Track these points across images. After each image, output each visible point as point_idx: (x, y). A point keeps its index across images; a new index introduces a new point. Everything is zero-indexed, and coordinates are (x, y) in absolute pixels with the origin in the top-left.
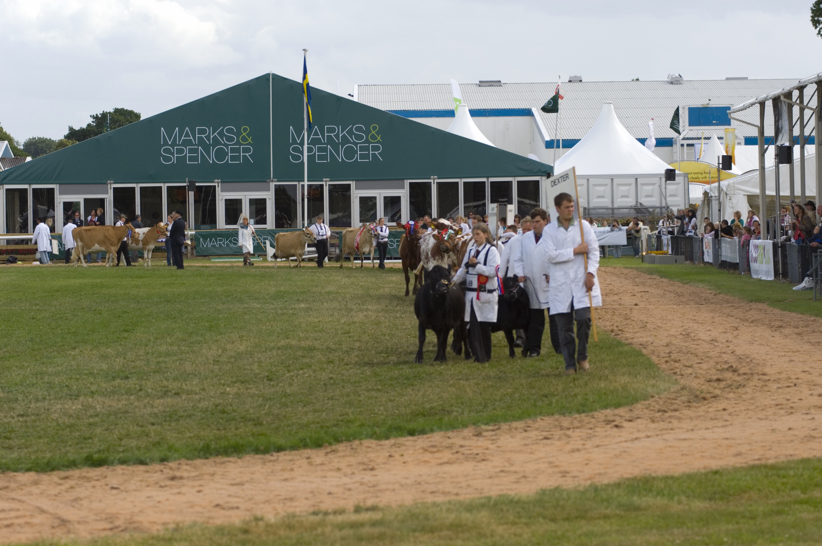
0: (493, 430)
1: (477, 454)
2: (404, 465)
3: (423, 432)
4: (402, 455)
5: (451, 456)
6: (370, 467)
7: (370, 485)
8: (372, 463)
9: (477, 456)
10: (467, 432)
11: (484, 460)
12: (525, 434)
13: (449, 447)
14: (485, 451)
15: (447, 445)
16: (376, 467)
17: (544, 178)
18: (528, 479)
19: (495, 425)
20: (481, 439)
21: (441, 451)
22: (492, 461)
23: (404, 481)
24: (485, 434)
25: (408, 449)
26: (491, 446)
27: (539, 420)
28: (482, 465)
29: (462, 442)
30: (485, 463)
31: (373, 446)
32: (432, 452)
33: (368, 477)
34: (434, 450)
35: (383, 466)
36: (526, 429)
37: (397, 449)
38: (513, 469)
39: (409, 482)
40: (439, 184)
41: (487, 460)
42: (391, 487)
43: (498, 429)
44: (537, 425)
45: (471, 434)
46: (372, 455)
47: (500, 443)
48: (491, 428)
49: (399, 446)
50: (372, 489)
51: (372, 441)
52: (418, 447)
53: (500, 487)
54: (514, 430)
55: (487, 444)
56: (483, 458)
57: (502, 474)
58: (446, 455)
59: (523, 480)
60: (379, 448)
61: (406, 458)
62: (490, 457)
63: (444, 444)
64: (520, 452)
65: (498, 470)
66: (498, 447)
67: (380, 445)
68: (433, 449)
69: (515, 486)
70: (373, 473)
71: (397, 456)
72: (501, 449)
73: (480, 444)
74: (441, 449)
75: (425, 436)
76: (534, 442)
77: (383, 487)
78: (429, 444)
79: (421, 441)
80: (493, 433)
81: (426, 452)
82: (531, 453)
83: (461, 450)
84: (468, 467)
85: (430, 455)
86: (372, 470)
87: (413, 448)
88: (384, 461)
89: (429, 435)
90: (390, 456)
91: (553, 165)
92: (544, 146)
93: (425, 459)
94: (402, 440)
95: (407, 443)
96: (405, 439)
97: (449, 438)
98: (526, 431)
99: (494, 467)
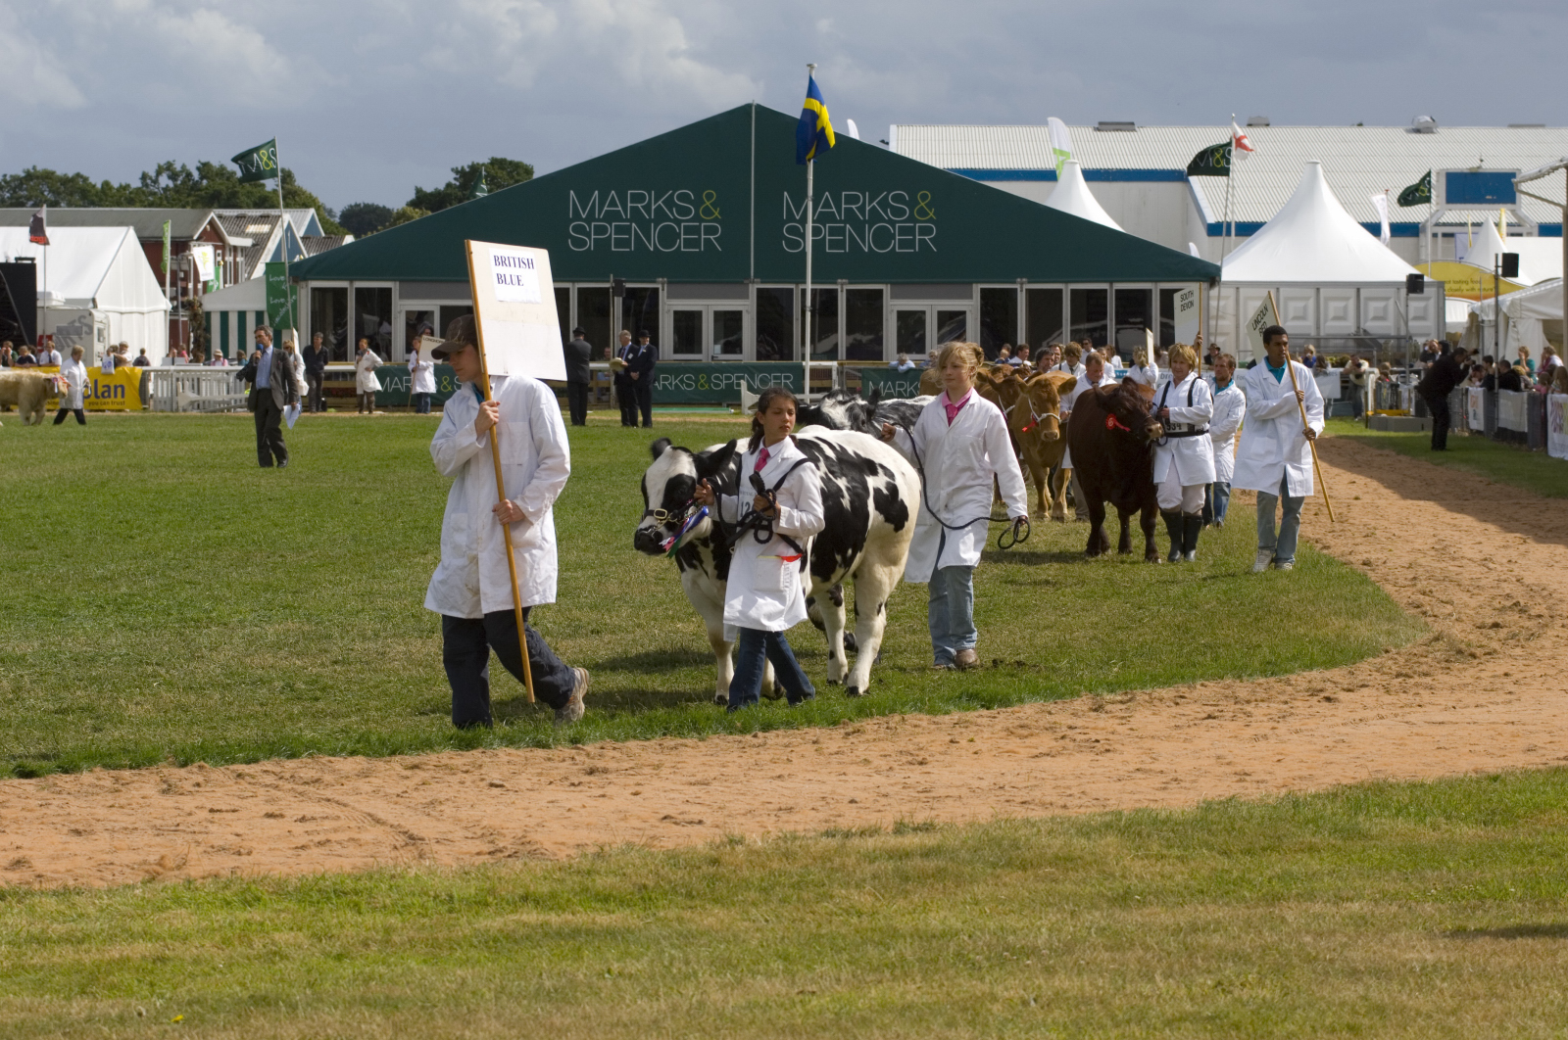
0: (1121, 702)
1: (1097, 741)
2: (976, 756)
3: (1005, 702)
4: (972, 741)
5: (1054, 743)
6: (920, 759)
7: (920, 789)
8: (922, 752)
9: (1096, 744)
10: (1082, 703)
11: (1108, 751)
12: (1175, 710)
13: (1051, 729)
14: (1111, 737)
15: (1048, 726)
16: (929, 759)
17: (1205, 285)
18: (1183, 784)
19: (1126, 693)
20: (1103, 715)
21: (1037, 735)
22: (1122, 753)
23: (976, 783)
24: (1109, 707)
25: (982, 731)
26: (1120, 729)
27: (1198, 686)
28: (1104, 759)
29: (1070, 722)
30: (1109, 755)
31: (924, 724)
32: (1021, 737)
33: (916, 775)
34: (1025, 732)
35: (942, 758)
36: (1178, 700)
37: (963, 730)
38: (1156, 766)
39: (984, 784)
41: (1115, 751)
42: (955, 792)
43: (1130, 700)
44: (1195, 694)
45: (1085, 708)
46: (922, 740)
47: (1134, 723)
48: (1119, 698)
49: (966, 724)
50: (921, 795)
51: (921, 716)
52: (999, 727)
53: (1136, 797)
54: (1156, 702)
55: (1112, 724)
56: (1108, 747)
57: (1139, 775)
58: (1046, 742)
59: (1174, 785)
60: (933, 727)
61: (979, 745)
62: (1117, 746)
63: (1041, 723)
64: (1168, 738)
65: (1131, 767)
66: (1132, 729)
68: (1023, 730)
69: (1160, 795)
70: (924, 768)
71: (964, 742)
72: (1136, 733)
73: (1101, 724)
74: (1036, 731)
75: (1009, 710)
76: (1191, 723)
77: (942, 792)
78: (1017, 723)
79: (1004, 717)
80: (1123, 707)
81: (1012, 737)
82: (1185, 740)
83: (1069, 732)
84: (1082, 761)
85: (1018, 740)
86: (921, 763)
87: (990, 729)
88: (942, 749)
89: (1016, 708)
90: (952, 741)
91: (1219, 264)
92: (1203, 232)
93: (1009, 747)
94: (971, 715)
95: (979, 720)
96: (976, 714)
97: (1050, 713)
98: (1177, 704)
99: (1125, 762)
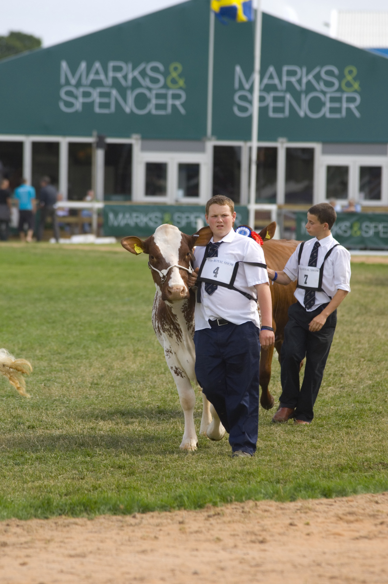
2: (308, 537)
3: (342, 493)
4: (308, 524)
5: (374, 528)
6: (261, 538)
7: (254, 563)
8: (264, 533)
13: (374, 515)
15: (372, 513)
16: (268, 538)
21: (361, 521)
25: (318, 516)
31: (273, 509)
32: (349, 522)
33: (254, 553)
34: (351, 518)
35: (278, 538)
37: (303, 515)
46: (267, 522)
49: (307, 510)
51: (272, 502)
52: (332, 513)
58: (367, 526)
60: (280, 512)
61: (313, 528)
63: (368, 511)
67: (282, 509)
70: (262, 546)
71: (301, 525)
74: (361, 518)
75: (345, 499)
77: (269, 567)
78: (348, 510)
79: (339, 505)
81: (341, 522)
85: (345, 525)
86: (262, 542)
87: (325, 515)
88: (281, 531)
89: (350, 498)
90: (291, 524)
93: (336, 531)
94: (311, 503)
95: (318, 508)
96: (317, 501)
97: (377, 503)
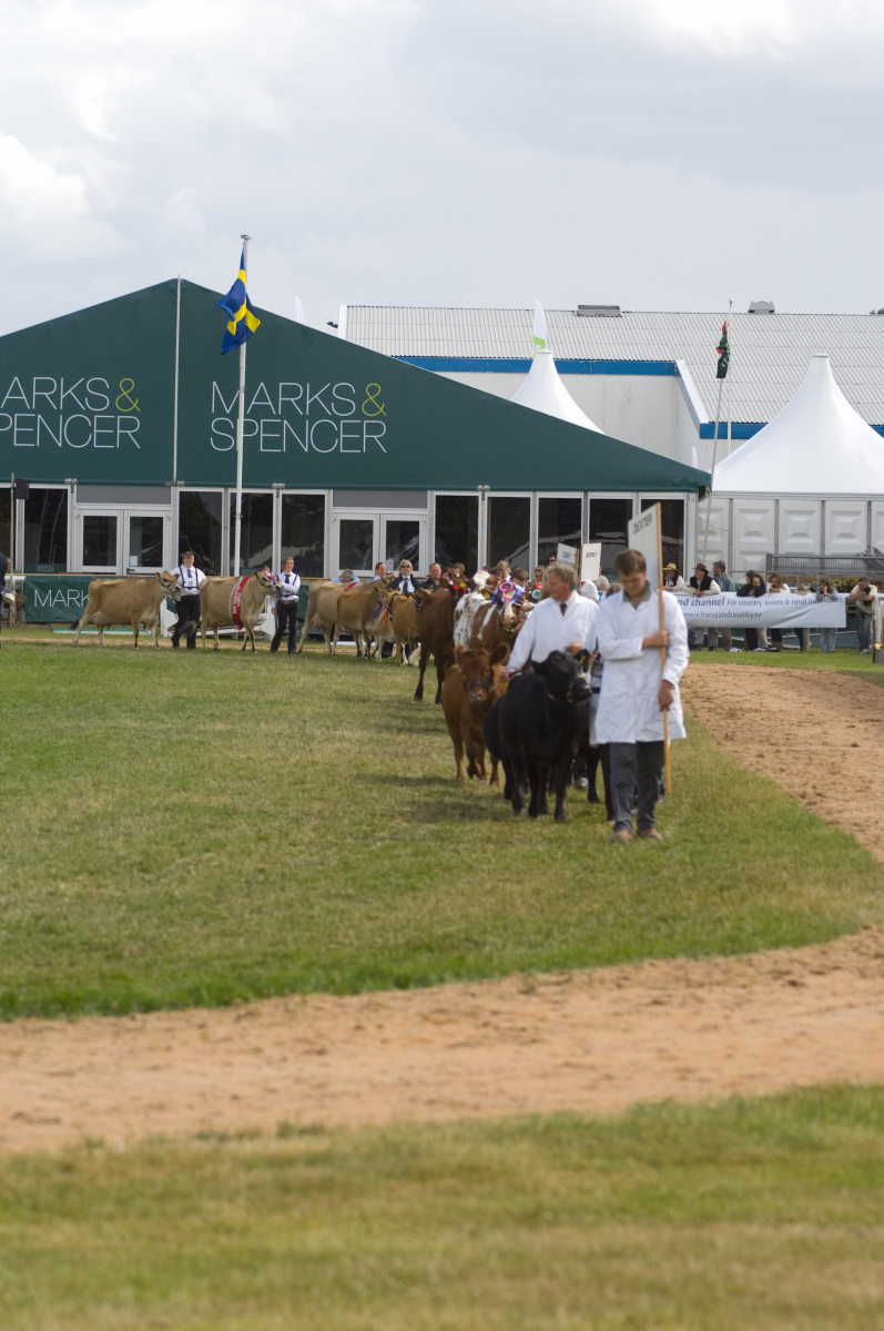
0: (558, 984)
1: (524, 1029)
2: (383, 1045)
3: (424, 982)
4: (381, 1026)
5: (473, 1031)
6: (318, 1048)
7: (315, 1082)
8: (321, 1040)
9: (523, 1033)
10: (510, 985)
11: (534, 1041)
12: (617, 993)
13: (473, 1014)
14: (540, 1024)
15: (469, 1010)
16: (329, 1047)
17: (693, 496)
18: (615, 1082)
19: (562, 974)
20: (534, 999)
21: (456, 1020)
22: (550, 1043)
23: (379, 1078)
24: (541, 989)
25: (393, 1015)
26: (551, 1015)
27: (646, 965)
28: (530, 1051)
29: (496, 1005)
30: (536, 1046)
31: (328, 1006)
32: (438, 1023)
33: (312, 1068)
34: (442, 1017)
35: (343, 1046)
36: (621, 982)
37: (372, 1014)
38: (588, 1060)
39: (388, 1079)
40: (493, 501)
41: (542, 1041)
42: (353, 1088)
43: (566, 981)
44: (642, 975)
45: (514, 990)
46: (324, 1025)
47: (568, 1009)
48: (554, 978)
49: (377, 1007)
50: (316, 1091)
51: (327, 996)
52: (412, 1011)
53: (560, 1096)
54: (596, 984)
55: (544, 1009)
56: (534, 1036)
57: (567, 1070)
58: (465, 1029)
59: (605, 1082)
60: (338, 1010)
61: (388, 1032)
63: (462, 1007)
64: (606, 1027)
65: (559, 1061)
66: (564, 1016)
67: (341, 1006)
68: (440, 1016)
69: (588, 1094)
70: (322, 1059)
71: (371, 1029)
72: (569, 1020)
73: (531, 1009)
74: (455, 1017)
75: (428, 991)
76: (633, 1009)
77: (338, 1087)
78: (434, 1006)
79: (420, 1000)
80: (557, 989)
81: (427, 1022)
82: (625, 1030)
83: (493, 1019)
84: (503, 1054)
85: (434, 1027)
86: (321, 1053)
87: (403, 1013)
88: (346, 1037)
89: (435, 989)
90: (358, 1028)
91: (710, 472)
92: (696, 433)
93: (423, 1035)
94: (382, 997)
95: (392, 1003)
96: (390, 994)
97: (474, 995)
98: (619, 986)
99: (553, 1055)
